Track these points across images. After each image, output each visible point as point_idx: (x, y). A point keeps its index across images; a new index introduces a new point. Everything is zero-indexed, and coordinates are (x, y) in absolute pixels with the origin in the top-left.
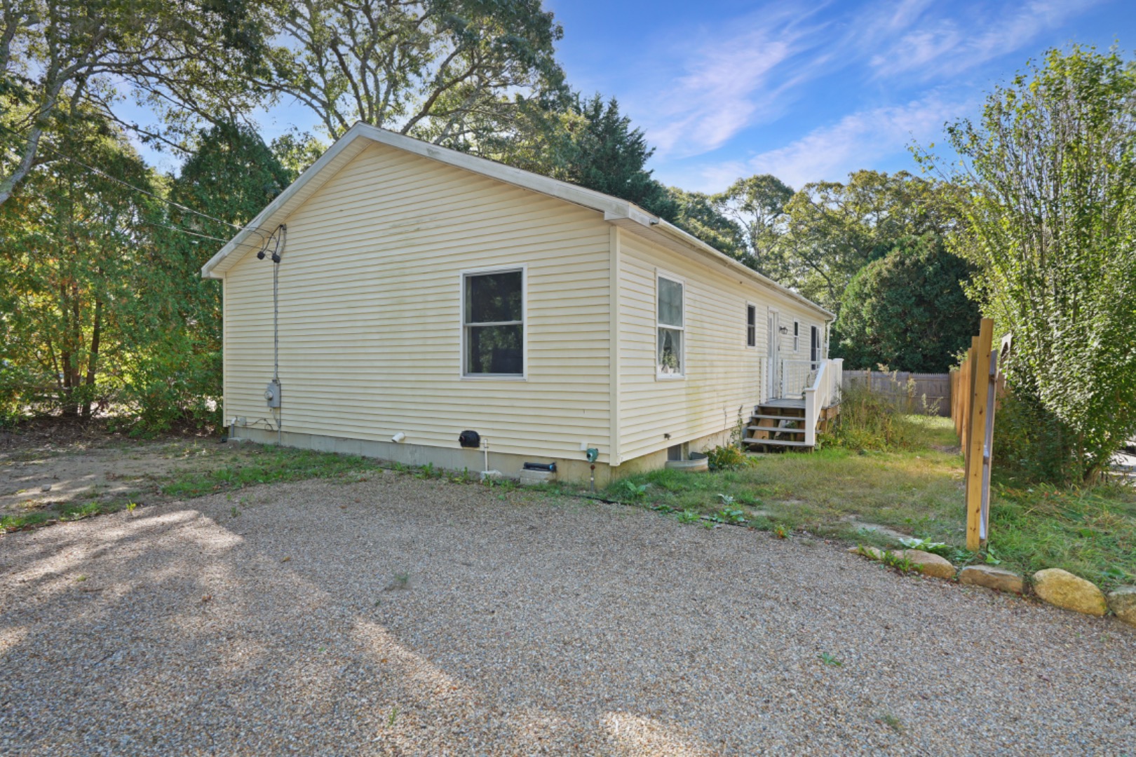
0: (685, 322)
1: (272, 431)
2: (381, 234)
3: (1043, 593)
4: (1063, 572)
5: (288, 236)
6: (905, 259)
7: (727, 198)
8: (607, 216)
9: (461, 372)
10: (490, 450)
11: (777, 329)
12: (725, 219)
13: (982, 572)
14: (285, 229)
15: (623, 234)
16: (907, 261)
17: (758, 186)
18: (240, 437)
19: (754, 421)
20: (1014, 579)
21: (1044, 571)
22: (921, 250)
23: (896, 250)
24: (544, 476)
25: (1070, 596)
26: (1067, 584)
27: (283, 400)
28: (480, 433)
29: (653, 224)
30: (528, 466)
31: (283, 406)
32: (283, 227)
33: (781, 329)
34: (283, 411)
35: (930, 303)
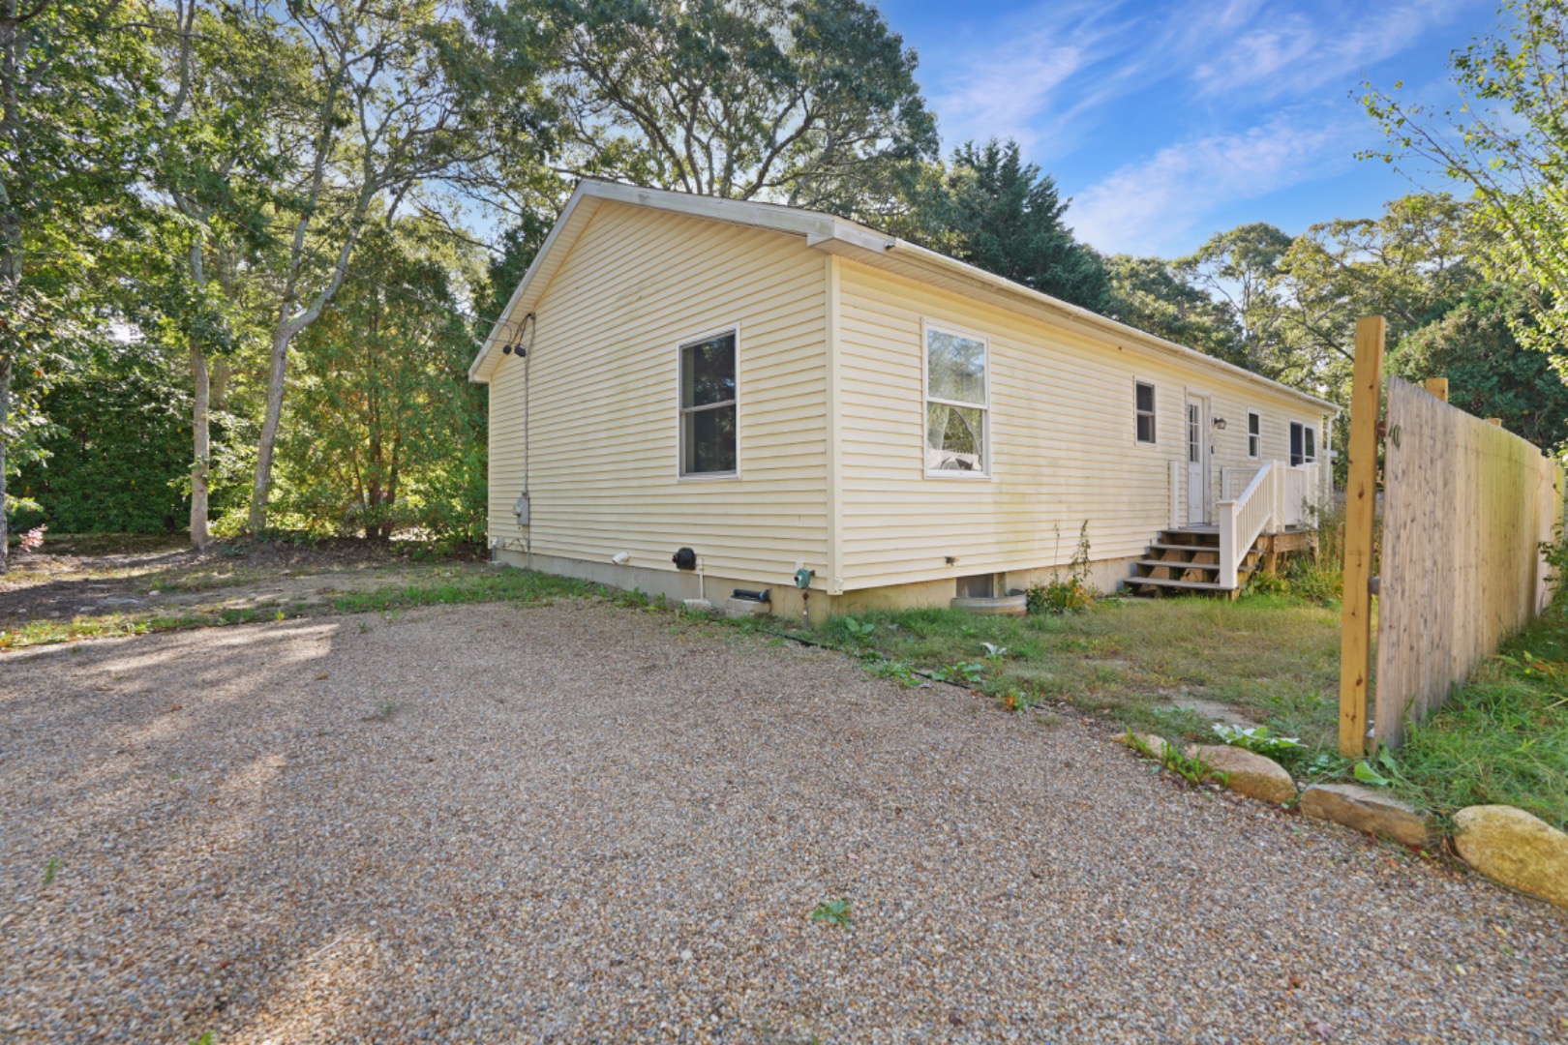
0: (990, 397)
1: (523, 553)
2: (608, 309)
3: (1471, 851)
4: (1521, 814)
5: (537, 326)
6: (1478, 318)
7: (1196, 261)
8: (811, 240)
9: (677, 471)
10: (707, 573)
11: (1210, 422)
12: (1192, 289)
13: (1343, 797)
14: (534, 318)
15: (842, 265)
16: (1483, 322)
17: (1244, 240)
18: (501, 559)
19: (1153, 554)
20: (1408, 817)
21: (1476, 809)
22: (1509, 302)
23: (1464, 307)
24: (750, 606)
25: (1532, 868)
26: (1525, 840)
27: (533, 516)
28: (696, 551)
29: (888, 248)
30: (738, 594)
31: (532, 523)
32: (531, 316)
33: (1216, 421)
34: (532, 529)
35: (1529, 385)
